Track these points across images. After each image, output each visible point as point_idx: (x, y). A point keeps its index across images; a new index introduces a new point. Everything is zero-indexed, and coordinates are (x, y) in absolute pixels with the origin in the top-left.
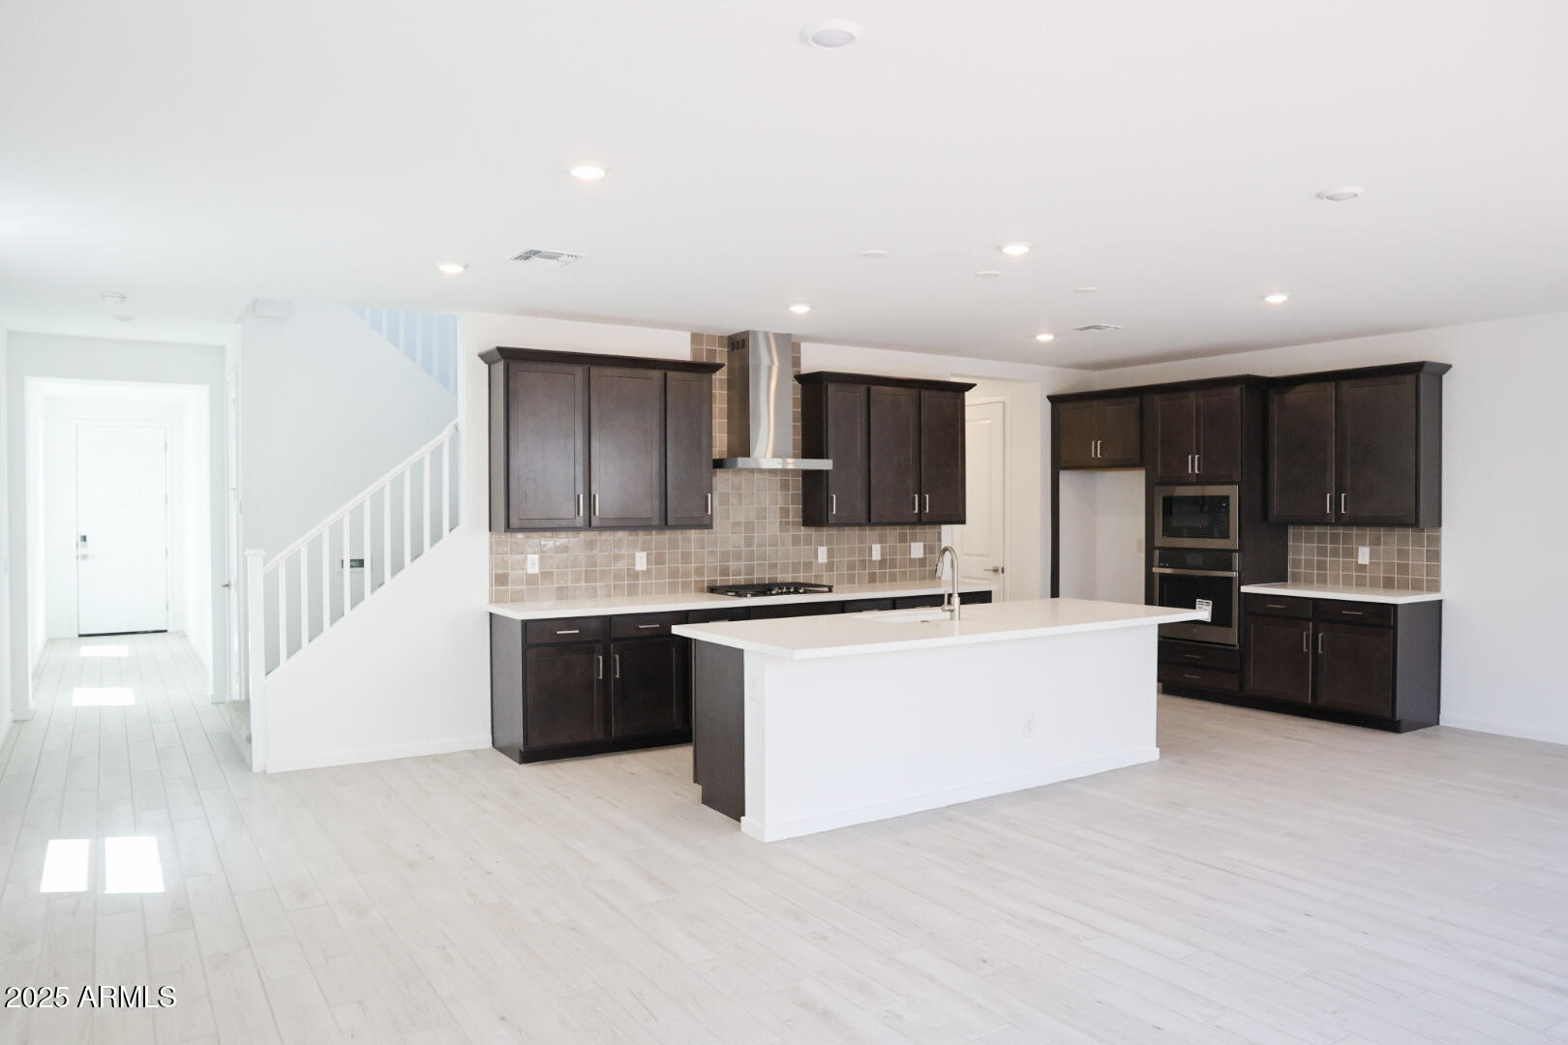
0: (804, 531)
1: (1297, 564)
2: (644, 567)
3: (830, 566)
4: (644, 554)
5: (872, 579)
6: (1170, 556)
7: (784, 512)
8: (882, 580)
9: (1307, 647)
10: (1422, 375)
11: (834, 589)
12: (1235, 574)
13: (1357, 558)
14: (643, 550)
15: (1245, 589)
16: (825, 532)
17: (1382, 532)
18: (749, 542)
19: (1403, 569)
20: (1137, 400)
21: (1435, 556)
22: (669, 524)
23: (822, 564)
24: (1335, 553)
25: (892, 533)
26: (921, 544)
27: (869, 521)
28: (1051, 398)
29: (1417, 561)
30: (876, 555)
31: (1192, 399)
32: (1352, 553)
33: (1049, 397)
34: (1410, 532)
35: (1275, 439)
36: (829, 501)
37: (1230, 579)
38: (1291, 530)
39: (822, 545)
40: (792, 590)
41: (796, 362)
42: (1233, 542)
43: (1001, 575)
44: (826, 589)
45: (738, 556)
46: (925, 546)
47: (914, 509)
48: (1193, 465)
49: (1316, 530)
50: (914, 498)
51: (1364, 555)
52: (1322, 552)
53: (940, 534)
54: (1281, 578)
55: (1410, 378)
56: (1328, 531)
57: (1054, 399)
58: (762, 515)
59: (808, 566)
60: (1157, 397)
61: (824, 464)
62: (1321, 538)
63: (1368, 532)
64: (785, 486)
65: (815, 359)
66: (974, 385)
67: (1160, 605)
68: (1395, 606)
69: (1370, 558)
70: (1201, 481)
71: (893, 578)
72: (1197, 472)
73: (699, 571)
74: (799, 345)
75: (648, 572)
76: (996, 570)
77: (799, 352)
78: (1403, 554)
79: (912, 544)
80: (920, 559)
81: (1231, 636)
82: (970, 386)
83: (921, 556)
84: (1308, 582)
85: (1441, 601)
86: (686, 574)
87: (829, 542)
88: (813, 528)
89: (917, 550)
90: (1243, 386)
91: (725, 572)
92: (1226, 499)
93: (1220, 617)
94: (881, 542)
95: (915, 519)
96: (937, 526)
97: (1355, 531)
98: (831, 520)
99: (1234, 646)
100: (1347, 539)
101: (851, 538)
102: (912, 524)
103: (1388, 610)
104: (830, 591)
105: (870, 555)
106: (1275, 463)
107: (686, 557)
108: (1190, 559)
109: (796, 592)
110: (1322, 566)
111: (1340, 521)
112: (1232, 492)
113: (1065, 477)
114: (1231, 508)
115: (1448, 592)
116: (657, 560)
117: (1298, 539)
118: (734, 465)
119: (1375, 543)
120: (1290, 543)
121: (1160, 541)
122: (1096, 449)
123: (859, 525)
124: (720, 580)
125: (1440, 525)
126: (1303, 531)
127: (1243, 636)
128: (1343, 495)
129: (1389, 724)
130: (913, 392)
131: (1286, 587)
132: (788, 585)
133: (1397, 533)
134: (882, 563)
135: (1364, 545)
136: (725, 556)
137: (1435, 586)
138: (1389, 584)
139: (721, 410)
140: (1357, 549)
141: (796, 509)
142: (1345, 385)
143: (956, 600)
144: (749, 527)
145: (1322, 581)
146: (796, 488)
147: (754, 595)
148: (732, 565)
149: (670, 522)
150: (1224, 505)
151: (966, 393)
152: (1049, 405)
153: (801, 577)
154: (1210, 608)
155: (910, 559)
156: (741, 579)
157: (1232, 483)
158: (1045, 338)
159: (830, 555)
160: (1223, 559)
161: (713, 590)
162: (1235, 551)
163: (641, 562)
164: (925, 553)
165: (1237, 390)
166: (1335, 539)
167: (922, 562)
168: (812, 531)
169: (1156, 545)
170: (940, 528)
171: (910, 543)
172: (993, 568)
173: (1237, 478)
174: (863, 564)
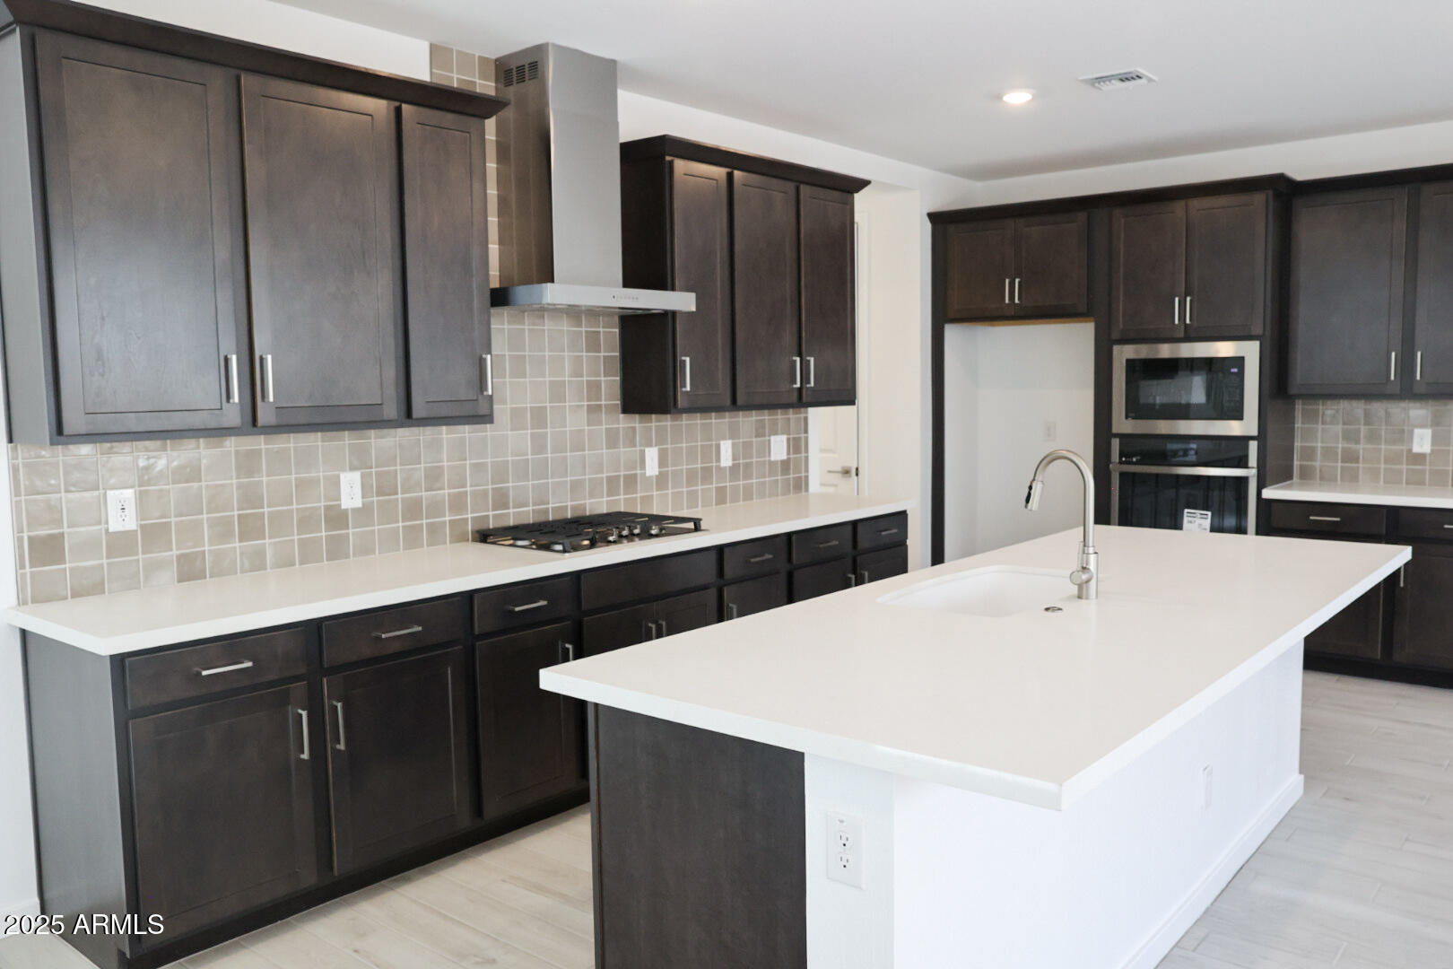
0: (625, 422)
1: (1309, 453)
2: (357, 502)
3: (662, 480)
4: (355, 477)
5: (721, 498)
6: (1138, 447)
7: (594, 388)
11: (703, 525)
12: (1252, 472)
13: (1411, 444)
14: (352, 468)
15: (1264, 494)
16: (656, 423)
18: (539, 446)
20: (1082, 216)
22: (415, 415)
23: (650, 477)
24: (1372, 439)
26: (784, 438)
27: (735, 405)
28: (932, 216)
30: (726, 460)
31: (1180, 212)
32: (1400, 438)
33: (929, 215)
36: (675, 370)
37: (1245, 479)
38: (1298, 406)
39: (651, 446)
42: (1247, 425)
43: (854, 478)
44: (691, 525)
45: (521, 471)
46: (788, 440)
47: (794, 382)
48: (1182, 311)
50: (793, 364)
51: (1422, 441)
52: (1351, 437)
53: (806, 419)
54: (1288, 473)
57: (935, 218)
58: (558, 392)
59: (631, 481)
60: (1117, 212)
61: (681, 301)
62: (1349, 417)
63: (1429, 408)
64: (593, 343)
66: (868, 183)
69: (1433, 444)
70: (1193, 335)
71: (748, 495)
72: (1188, 320)
73: (458, 503)
75: (364, 512)
76: (846, 472)
79: (773, 438)
80: (782, 462)
82: (861, 184)
83: (784, 457)
84: (1327, 480)
86: (435, 509)
87: (661, 441)
88: (637, 417)
89: (779, 448)
90: (1270, 193)
91: (501, 501)
92: (1239, 362)
94: (732, 437)
95: (791, 399)
96: (802, 410)
98: (681, 402)
100: (1395, 418)
101: (691, 432)
102: (786, 406)
104: (697, 529)
105: (718, 459)
106: (1299, 310)
107: (434, 476)
109: (645, 535)
110: (1350, 457)
111: (1404, 393)
112: (1250, 352)
113: (952, 333)
114: (1246, 378)
116: (380, 487)
117: (1309, 418)
118: (522, 293)
119: (1441, 421)
120: (1298, 425)
121: (1122, 424)
122: (1012, 292)
123: (719, 409)
124: (493, 520)
128: (1419, 353)
131: (1290, 487)
134: (734, 469)
135: (1424, 425)
136: (501, 473)
140: (1411, 431)
141: (610, 384)
144: (539, 417)
145: (1352, 479)
148: (513, 486)
149: (419, 410)
150: (1235, 370)
151: (856, 195)
152: (929, 226)
153: (621, 503)
155: (770, 462)
157: (1248, 338)
158: (1019, 97)
159: (663, 462)
160: (1231, 450)
162: (1252, 438)
163: (351, 491)
164: (788, 451)
167: (785, 465)
168: (635, 422)
169: (1115, 430)
170: (807, 413)
171: (769, 436)
172: (840, 469)
173: (1258, 330)
174: (707, 474)
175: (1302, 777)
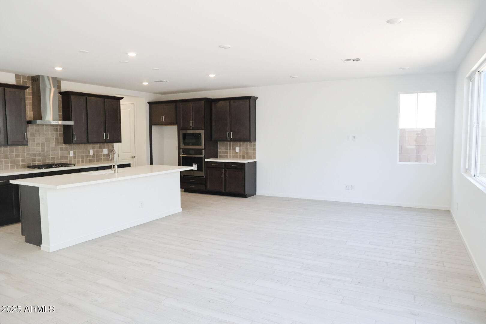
0: (64, 146)
1: (220, 152)
3: (74, 157)
5: (90, 161)
6: (185, 151)
7: (57, 139)
8: (94, 161)
9: (223, 176)
10: (251, 100)
11: (76, 165)
12: (203, 156)
13: (236, 150)
15: (206, 160)
16: (72, 146)
17: (242, 143)
18: (43, 150)
19: (247, 153)
20: (174, 104)
21: (254, 149)
22: (9, 144)
23: (71, 157)
24: (230, 149)
25: (97, 146)
26: (107, 149)
27: (88, 142)
28: (149, 103)
29: (250, 151)
30: (91, 153)
31: (190, 104)
32: (234, 149)
33: (148, 103)
34: (249, 143)
35: (214, 116)
36: (73, 135)
37: (202, 157)
38: (218, 143)
39: (71, 150)
40: (60, 166)
41: (59, 87)
42: (202, 147)
43: (134, 158)
44: (73, 165)
45: (39, 155)
46: (108, 150)
47: (104, 138)
48: (191, 124)
49: (225, 143)
50: (104, 134)
51: (237, 150)
52: (227, 149)
53: (113, 146)
54: (216, 156)
55: (248, 100)
56: (228, 143)
57: (150, 103)
58: (48, 140)
59: (66, 158)
61: (71, 123)
62: (226, 145)
63: (238, 143)
64: (56, 130)
65: (66, 87)
66: (123, 98)
67: (182, 166)
68: (245, 163)
69: (239, 150)
70: (193, 129)
71: (97, 161)
72: (192, 126)
73: (23, 161)
74: (60, 82)
76: (132, 157)
77: (61, 84)
78: (247, 149)
79: (104, 149)
80: (106, 154)
81: (202, 174)
82: (122, 98)
83: (107, 153)
84: (223, 157)
85: (256, 162)
86: (18, 162)
87: (74, 149)
88: (68, 145)
89: (105, 151)
90: (205, 101)
91: (34, 160)
92: (200, 134)
93: (200, 168)
94: (92, 149)
95: (104, 141)
96: (112, 143)
97: (235, 143)
98: (74, 142)
99: (204, 177)
100: (233, 145)
101: (82, 148)
102: (103, 143)
103: (243, 164)
104: (74, 165)
105: (89, 153)
106: (214, 124)
107: (17, 156)
108: (191, 152)
109: (62, 166)
110: (227, 153)
111: (231, 140)
112: (202, 132)
113: (154, 128)
114: (202, 137)
115: (258, 159)
117: (220, 145)
118: (35, 123)
119: (240, 146)
120: (218, 147)
121: (182, 147)
122: (163, 119)
123: (84, 143)
124: (32, 164)
125: (256, 141)
126: (222, 143)
127: (206, 174)
128: (232, 133)
129: (244, 196)
130: (102, 99)
131: (217, 159)
132: (58, 164)
133: (245, 143)
134: (93, 156)
135: (238, 147)
136: (34, 155)
137: (255, 158)
138: (244, 157)
139: (29, 103)
140: (236, 148)
141: (61, 138)
142: (232, 101)
143: (116, 167)
144: (43, 144)
145: (227, 157)
146: (61, 131)
147: (45, 168)
148: (37, 158)
150: (200, 136)
151: (121, 100)
152: (148, 105)
153: (64, 161)
154: (196, 166)
155: (103, 154)
156: (41, 163)
157: (202, 129)
158: (145, 84)
159: (74, 153)
160: (199, 152)
161: (29, 167)
162: (203, 149)
164: (108, 152)
165: (203, 102)
166: (230, 145)
167: (108, 155)
168: (68, 146)
169: (181, 148)
170: (113, 144)
171: (103, 149)
172: (131, 156)
173: (203, 128)
174: (87, 156)
175: (181, 208)
